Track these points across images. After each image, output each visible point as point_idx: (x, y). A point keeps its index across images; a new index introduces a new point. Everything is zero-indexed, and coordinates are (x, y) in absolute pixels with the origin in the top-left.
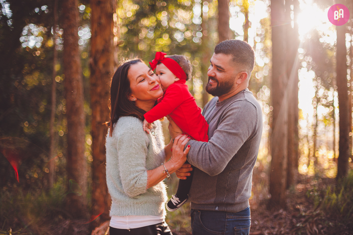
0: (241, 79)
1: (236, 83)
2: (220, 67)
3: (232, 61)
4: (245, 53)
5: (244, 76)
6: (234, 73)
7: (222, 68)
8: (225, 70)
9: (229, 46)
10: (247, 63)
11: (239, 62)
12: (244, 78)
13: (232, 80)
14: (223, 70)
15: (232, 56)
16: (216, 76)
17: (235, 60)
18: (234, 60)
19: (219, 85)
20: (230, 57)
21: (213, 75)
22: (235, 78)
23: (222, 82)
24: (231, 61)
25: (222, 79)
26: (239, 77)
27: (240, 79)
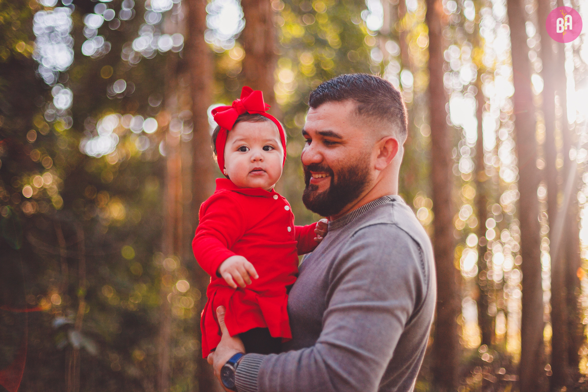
0: (385, 156)
1: (376, 168)
2: (330, 134)
3: (356, 113)
4: (382, 94)
5: (390, 147)
6: (366, 142)
7: (336, 136)
8: (344, 139)
9: (341, 83)
10: (392, 116)
11: (372, 115)
12: (392, 152)
13: (365, 162)
14: (339, 140)
15: (355, 101)
16: (323, 159)
17: (362, 111)
18: (360, 110)
19: (336, 178)
20: (349, 106)
21: (317, 158)
22: (370, 154)
23: (342, 169)
24: (354, 115)
25: (341, 161)
26: (379, 152)
27: (383, 158)
